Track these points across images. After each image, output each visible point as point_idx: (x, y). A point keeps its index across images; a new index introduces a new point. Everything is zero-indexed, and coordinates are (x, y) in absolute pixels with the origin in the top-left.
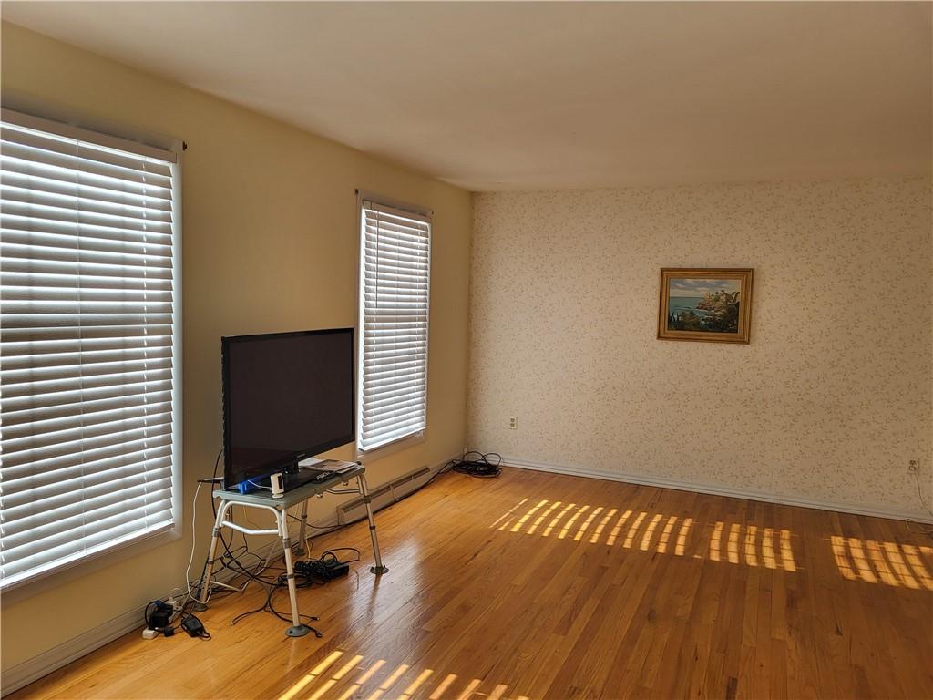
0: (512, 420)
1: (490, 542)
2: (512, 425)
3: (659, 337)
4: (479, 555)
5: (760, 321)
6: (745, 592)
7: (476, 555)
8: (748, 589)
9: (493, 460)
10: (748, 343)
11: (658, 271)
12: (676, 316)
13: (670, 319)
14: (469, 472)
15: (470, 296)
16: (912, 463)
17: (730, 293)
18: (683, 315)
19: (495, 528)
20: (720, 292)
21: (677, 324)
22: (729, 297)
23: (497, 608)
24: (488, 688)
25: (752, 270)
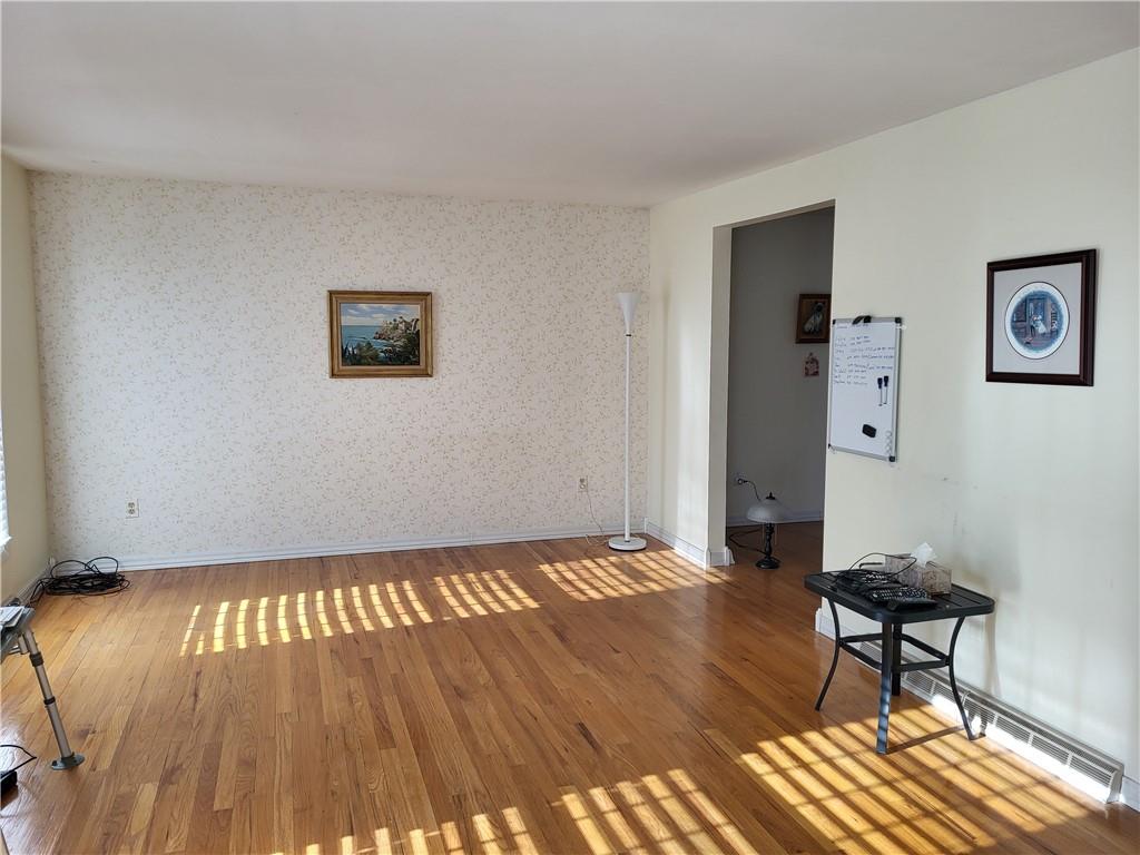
0: (131, 505)
1: (198, 674)
2: (131, 512)
3: (333, 375)
4: (201, 695)
5: (441, 350)
6: (518, 640)
7: (196, 695)
8: (518, 636)
9: (106, 567)
10: (431, 376)
11: (325, 294)
12: (350, 349)
13: (344, 352)
14: (76, 591)
15: (39, 329)
16: (582, 481)
17: (408, 320)
18: (359, 347)
19: (190, 656)
20: (398, 319)
21: (353, 359)
22: (408, 325)
23: (289, 747)
24: (365, 840)
25: (428, 294)
